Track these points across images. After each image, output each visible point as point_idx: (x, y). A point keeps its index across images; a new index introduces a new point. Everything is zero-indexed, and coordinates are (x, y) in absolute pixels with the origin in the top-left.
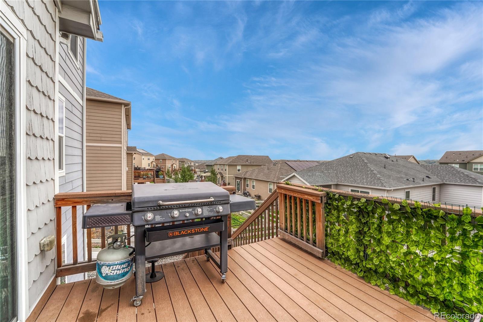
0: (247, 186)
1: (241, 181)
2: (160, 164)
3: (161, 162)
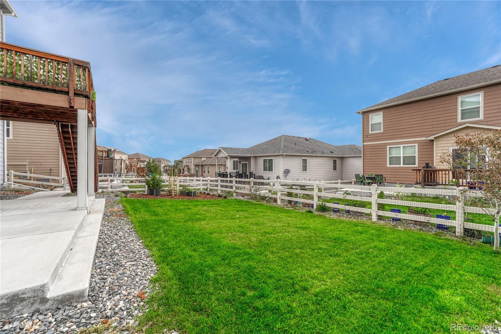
0: (204, 173)
1: (199, 168)
2: (134, 163)
3: (135, 161)
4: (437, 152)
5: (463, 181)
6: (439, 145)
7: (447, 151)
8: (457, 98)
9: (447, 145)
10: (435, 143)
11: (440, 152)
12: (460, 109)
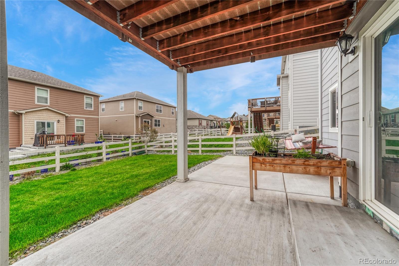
4: (25, 122)
5: (51, 142)
6: (27, 118)
7: (33, 123)
8: (35, 88)
9: (32, 118)
10: (23, 116)
11: (27, 122)
12: (37, 95)
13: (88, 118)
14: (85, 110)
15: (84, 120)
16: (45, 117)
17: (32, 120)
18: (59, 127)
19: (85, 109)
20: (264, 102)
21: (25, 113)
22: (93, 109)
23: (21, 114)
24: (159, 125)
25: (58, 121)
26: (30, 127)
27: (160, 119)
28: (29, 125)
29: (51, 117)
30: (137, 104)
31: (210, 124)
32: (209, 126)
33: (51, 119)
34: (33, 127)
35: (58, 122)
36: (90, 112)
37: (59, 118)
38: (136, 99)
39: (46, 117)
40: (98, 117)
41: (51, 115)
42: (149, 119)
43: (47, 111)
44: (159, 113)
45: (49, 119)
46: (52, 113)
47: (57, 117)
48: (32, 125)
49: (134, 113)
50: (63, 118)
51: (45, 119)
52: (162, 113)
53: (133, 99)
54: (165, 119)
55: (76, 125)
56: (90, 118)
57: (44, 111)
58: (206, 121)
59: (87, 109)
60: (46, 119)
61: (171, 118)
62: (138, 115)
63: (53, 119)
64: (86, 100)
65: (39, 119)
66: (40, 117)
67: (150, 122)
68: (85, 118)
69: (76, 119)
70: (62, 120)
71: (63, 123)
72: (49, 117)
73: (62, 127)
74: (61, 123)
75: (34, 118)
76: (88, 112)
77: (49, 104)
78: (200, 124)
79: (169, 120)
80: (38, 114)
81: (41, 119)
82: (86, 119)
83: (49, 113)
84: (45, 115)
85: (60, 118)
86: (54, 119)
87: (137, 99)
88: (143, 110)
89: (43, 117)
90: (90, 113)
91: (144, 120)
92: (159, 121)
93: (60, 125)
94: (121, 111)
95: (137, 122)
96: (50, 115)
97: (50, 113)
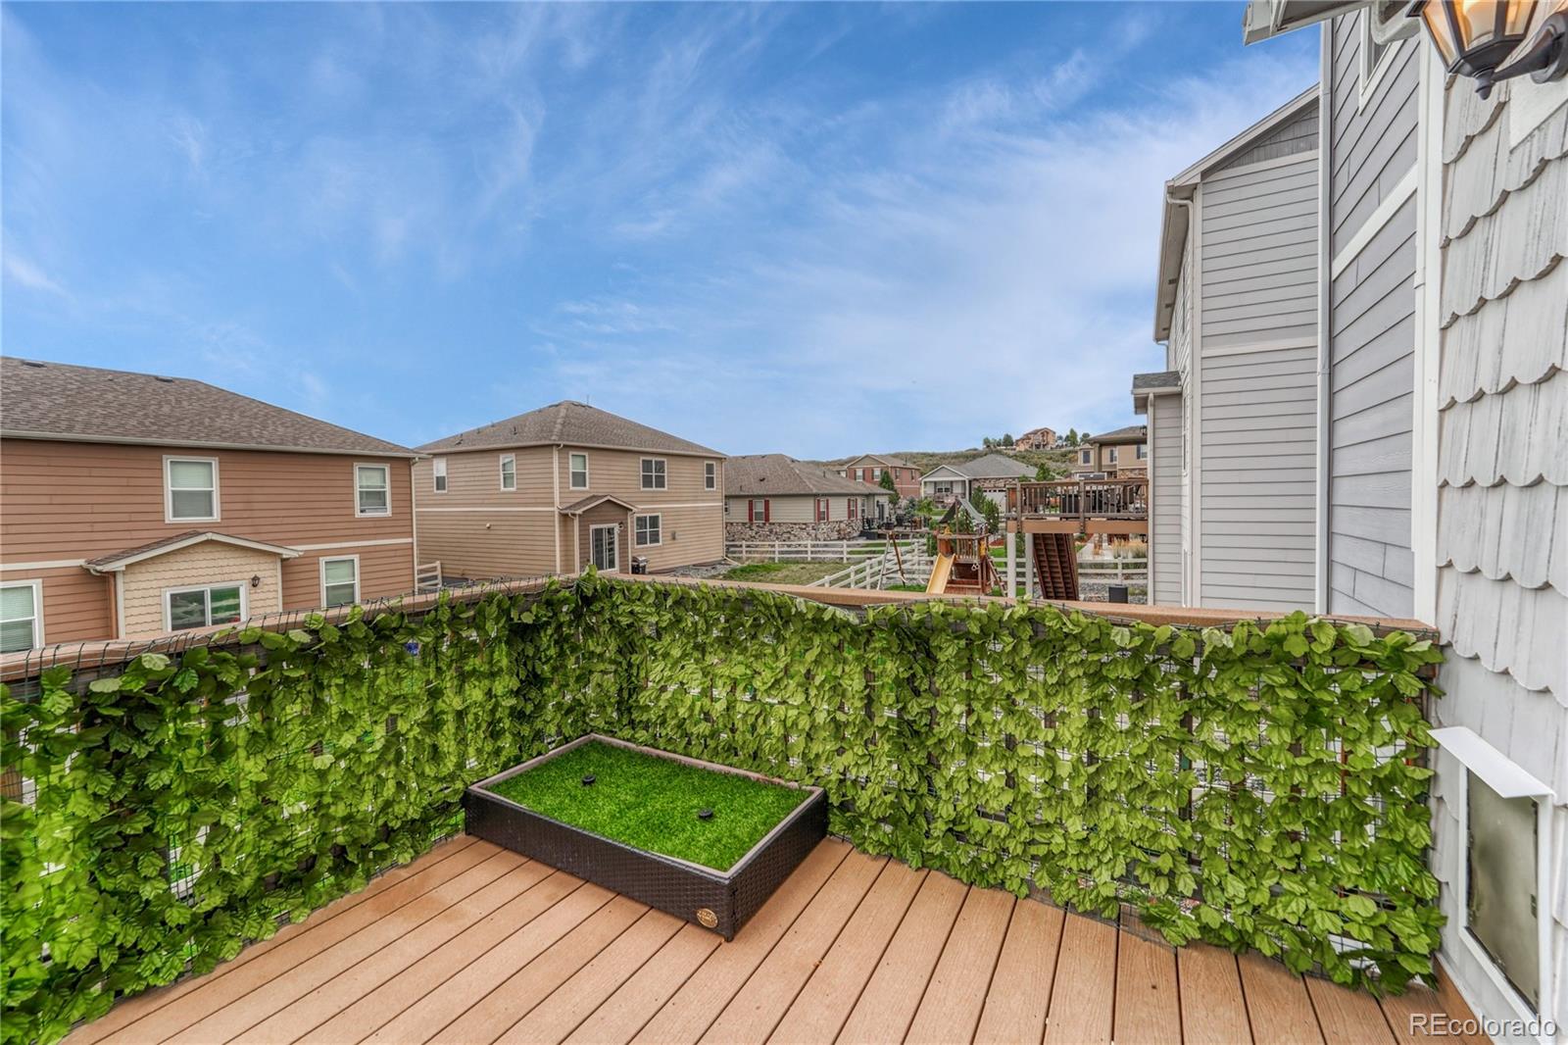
4: (130, 603)
6: (133, 586)
7: (156, 600)
8: (161, 461)
9: (154, 584)
10: (120, 580)
11: (136, 603)
12: (170, 488)
13: (372, 549)
14: (361, 520)
15: (356, 558)
16: (201, 572)
17: (151, 593)
18: (259, 604)
19: (358, 515)
20: (1076, 496)
21: (124, 568)
22: (389, 513)
23: (114, 574)
24: (655, 538)
25: (255, 582)
26: (148, 618)
27: (659, 514)
28: (143, 610)
29: (226, 570)
30: (563, 468)
31: (863, 511)
32: (859, 517)
33: (226, 577)
34: (156, 617)
35: (254, 586)
36: (378, 524)
37: (255, 568)
38: (559, 445)
39: (204, 573)
40: (409, 540)
41: (225, 562)
42: (613, 521)
43: (208, 549)
44: (654, 489)
45: (218, 578)
46: (229, 554)
47: (247, 568)
48: (153, 609)
49: (552, 504)
50: (271, 566)
51: (202, 580)
52: (666, 489)
53: (551, 446)
54: (677, 510)
55: (324, 584)
56: (378, 549)
57: (199, 549)
58: (844, 502)
59: (368, 515)
60: (206, 579)
61: (703, 501)
62: (569, 512)
63: (234, 576)
64: (364, 479)
65: (180, 582)
66: (182, 574)
67: (617, 531)
68: (360, 550)
69: (323, 560)
70: (269, 573)
71: (272, 588)
72: (217, 571)
73: (269, 602)
74: (266, 588)
75: (162, 583)
76: (370, 524)
77: (216, 517)
78: (821, 516)
79: (695, 510)
80: (175, 566)
81: (187, 581)
82: (363, 552)
83: (217, 555)
84: (204, 564)
85: (262, 567)
86: (239, 576)
87: (565, 446)
88: (587, 488)
89: (194, 572)
90: (378, 528)
91: (593, 527)
92: (654, 521)
93: (262, 596)
94: (504, 493)
95: (566, 541)
96: (221, 563)
97: (222, 555)
